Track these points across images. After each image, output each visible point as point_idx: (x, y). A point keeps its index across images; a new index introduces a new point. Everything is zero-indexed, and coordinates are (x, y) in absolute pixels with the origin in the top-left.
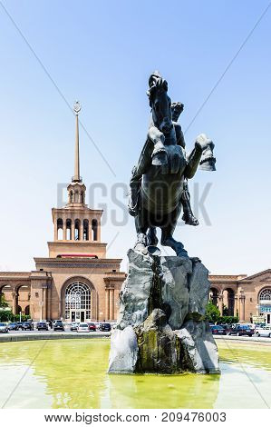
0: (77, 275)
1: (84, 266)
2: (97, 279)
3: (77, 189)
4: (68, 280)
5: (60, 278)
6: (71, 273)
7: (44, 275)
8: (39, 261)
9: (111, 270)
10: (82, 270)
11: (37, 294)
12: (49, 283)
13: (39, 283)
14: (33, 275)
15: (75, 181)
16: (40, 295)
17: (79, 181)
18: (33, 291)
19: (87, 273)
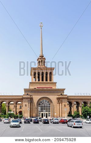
0: (44, 96)
1: (47, 92)
2: (53, 98)
3: (42, 60)
4: (40, 99)
5: (36, 98)
6: (42, 95)
7: (29, 96)
8: (26, 90)
9: (60, 94)
10: (46, 94)
11: (26, 105)
12: (31, 100)
13: (27, 100)
14: (24, 96)
15: (41, 56)
16: (27, 105)
17: (43, 56)
18: (24, 104)
19: (48, 95)
